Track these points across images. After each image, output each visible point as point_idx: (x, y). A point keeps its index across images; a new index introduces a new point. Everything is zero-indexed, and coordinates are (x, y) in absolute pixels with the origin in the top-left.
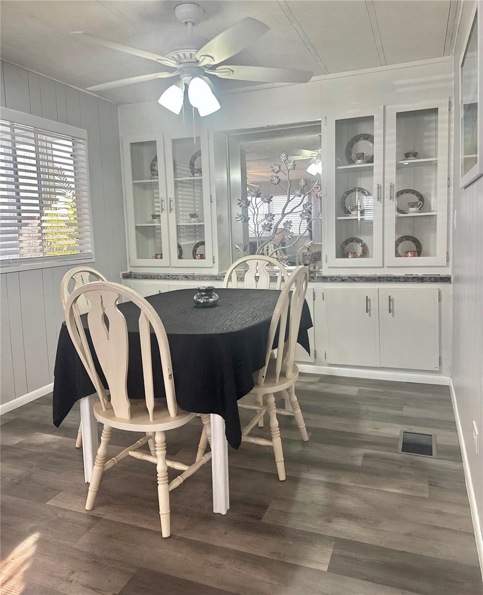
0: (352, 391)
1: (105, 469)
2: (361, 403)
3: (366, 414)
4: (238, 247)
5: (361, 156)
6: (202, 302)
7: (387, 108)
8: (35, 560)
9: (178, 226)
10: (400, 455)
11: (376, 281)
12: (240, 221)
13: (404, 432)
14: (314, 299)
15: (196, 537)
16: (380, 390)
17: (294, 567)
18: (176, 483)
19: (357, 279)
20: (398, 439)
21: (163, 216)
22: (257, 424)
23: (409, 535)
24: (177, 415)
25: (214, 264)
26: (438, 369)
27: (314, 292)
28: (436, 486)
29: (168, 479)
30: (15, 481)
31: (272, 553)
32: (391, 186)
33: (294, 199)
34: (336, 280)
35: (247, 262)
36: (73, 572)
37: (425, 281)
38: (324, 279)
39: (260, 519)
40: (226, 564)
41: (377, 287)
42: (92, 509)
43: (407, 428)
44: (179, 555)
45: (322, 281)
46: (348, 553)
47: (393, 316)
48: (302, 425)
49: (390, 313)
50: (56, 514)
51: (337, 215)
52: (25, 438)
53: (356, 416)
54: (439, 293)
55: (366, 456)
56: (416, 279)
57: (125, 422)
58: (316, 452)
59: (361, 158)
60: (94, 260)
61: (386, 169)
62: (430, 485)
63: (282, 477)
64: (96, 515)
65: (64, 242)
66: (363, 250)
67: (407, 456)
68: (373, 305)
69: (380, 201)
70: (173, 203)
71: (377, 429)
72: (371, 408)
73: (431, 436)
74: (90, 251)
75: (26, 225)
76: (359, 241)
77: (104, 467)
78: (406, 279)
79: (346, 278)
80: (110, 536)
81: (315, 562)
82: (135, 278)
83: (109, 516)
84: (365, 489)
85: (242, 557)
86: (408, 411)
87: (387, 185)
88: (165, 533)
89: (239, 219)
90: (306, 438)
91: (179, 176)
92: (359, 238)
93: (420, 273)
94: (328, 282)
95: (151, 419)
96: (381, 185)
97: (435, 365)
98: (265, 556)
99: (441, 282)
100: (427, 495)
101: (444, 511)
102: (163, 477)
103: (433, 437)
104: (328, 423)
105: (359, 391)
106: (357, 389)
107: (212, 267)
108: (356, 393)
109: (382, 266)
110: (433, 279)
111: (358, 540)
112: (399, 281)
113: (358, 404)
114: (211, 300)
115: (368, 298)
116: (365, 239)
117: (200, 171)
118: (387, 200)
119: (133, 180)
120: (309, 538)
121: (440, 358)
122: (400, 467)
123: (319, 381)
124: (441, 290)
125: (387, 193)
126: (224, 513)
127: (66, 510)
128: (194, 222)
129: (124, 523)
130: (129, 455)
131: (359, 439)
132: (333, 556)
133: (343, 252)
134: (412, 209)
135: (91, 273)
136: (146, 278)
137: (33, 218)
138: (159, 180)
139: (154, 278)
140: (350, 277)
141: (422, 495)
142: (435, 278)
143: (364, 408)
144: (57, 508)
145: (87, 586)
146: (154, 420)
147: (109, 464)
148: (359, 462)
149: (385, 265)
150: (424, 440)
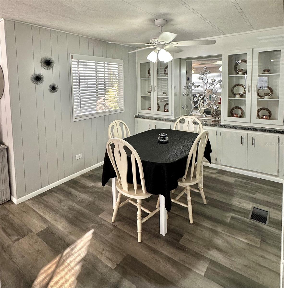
0: (231, 180)
1: (119, 207)
2: (235, 187)
3: (236, 194)
4: (183, 107)
5: (241, 70)
6: (161, 141)
7: (254, 50)
8: (92, 241)
9: (157, 97)
10: (249, 220)
11: (246, 130)
12: (185, 96)
13: (254, 207)
14: (216, 135)
15: (151, 245)
16: (245, 181)
17: (190, 270)
18: (145, 220)
19: (237, 128)
20: (250, 211)
21: (152, 93)
22: (185, 193)
23: (246, 266)
24: (146, 193)
25: (172, 115)
26: (277, 175)
27: (216, 132)
28: (264, 241)
29: (142, 218)
30: (89, 203)
31: (181, 260)
32: (255, 86)
33: (210, 87)
34: (227, 127)
35: (184, 119)
36: (104, 250)
37: (271, 132)
38: (221, 126)
39: (179, 241)
40: (161, 261)
41: (247, 133)
42: (114, 222)
43: (256, 205)
44: (143, 252)
45: (220, 127)
46: (215, 269)
47: (254, 147)
48: (204, 197)
49: (253, 145)
50: (101, 222)
51: (229, 97)
52: (95, 184)
53: (231, 194)
54: (279, 138)
55: (232, 218)
56: (267, 131)
57: (126, 193)
58: (209, 211)
59: (241, 71)
60: (124, 111)
61: (253, 78)
62: (262, 240)
63: (191, 222)
64: (115, 225)
65: (113, 105)
66: (242, 113)
67: (253, 221)
68: (245, 141)
69: (250, 92)
70: (156, 88)
71: (240, 203)
72: (239, 191)
73: (268, 212)
74: (123, 107)
75: (99, 99)
76: (240, 108)
77: (119, 206)
78: (262, 130)
79: (232, 127)
80: (119, 236)
81: (199, 269)
82: (140, 118)
83: (119, 227)
84: (229, 236)
85: (169, 260)
86: (258, 196)
87: (253, 85)
88: (139, 240)
89: (184, 95)
90: (205, 203)
91: (159, 76)
92: (240, 107)
93: (269, 127)
94: (223, 128)
95: (136, 193)
96: (250, 85)
97: (276, 173)
98: (178, 261)
99: (280, 133)
100: (259, 246)
101: (266, 257)
102: (139, 217)
103: (269, 213)
104: (217, 196)
105: (235, 180)
106: (234, 179)
107: (172, 116)
108: (234, 182)
109: (250, 122)
110: (275, 132)
111: (220, 263)
112: (258, 131)
113: (233, 188)
114: (165, 140)
115: (242, 137)
116: (243, 107)
117: (167, 74)
118: (253, 92)
119: (141, 77)
120: (199, 257)
121: (278, 169)
122: (248, 227)
123: (217, 173)
124: (280, 137)
125: (253, 89)
126: (164, 235)
127: (105, 220)
128: (164, 96)
129: (125, 232)
130: (129, 202)
131: (231, 208)
132: (208, 268)
133: (231, 114)
134: (266, 97)
135: (120, 122)
136: (144, 118)
137: (102, 97)
138: (151, 78)
139: (147, 119)
140: (234, 127)
141: (257, 245)
142: (277, 131)
143: (236, 190)
144: (102, 219)
145: (108, 258)
146: (137, 193)
147: (121, 205)
148: (228, 220)
149: (252, 122)
150: (263, 214)
